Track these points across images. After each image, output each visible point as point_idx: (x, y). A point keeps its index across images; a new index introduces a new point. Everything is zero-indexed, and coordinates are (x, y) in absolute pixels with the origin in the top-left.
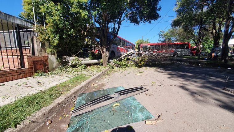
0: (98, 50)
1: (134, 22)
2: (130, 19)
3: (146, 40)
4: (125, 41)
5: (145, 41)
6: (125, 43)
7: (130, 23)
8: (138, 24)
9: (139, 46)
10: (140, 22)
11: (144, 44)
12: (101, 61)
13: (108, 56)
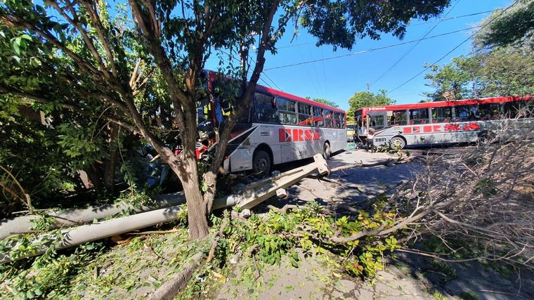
0: (201, 151)
1: (331, 41)
2: (315, 32)
3: (380, 93)
4: (310, 107)
5: (376, 95)
6: (311, 111)
7: (318, 45)
8: (349, 47)
9: (358, 113)
10: (357, 36)
11: (375, 109)
12: (180, 212)
13: (209, 190)
